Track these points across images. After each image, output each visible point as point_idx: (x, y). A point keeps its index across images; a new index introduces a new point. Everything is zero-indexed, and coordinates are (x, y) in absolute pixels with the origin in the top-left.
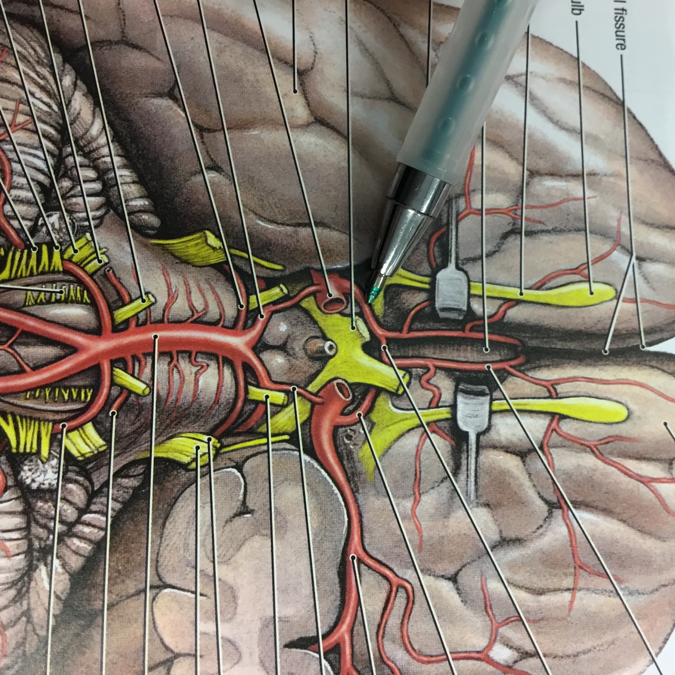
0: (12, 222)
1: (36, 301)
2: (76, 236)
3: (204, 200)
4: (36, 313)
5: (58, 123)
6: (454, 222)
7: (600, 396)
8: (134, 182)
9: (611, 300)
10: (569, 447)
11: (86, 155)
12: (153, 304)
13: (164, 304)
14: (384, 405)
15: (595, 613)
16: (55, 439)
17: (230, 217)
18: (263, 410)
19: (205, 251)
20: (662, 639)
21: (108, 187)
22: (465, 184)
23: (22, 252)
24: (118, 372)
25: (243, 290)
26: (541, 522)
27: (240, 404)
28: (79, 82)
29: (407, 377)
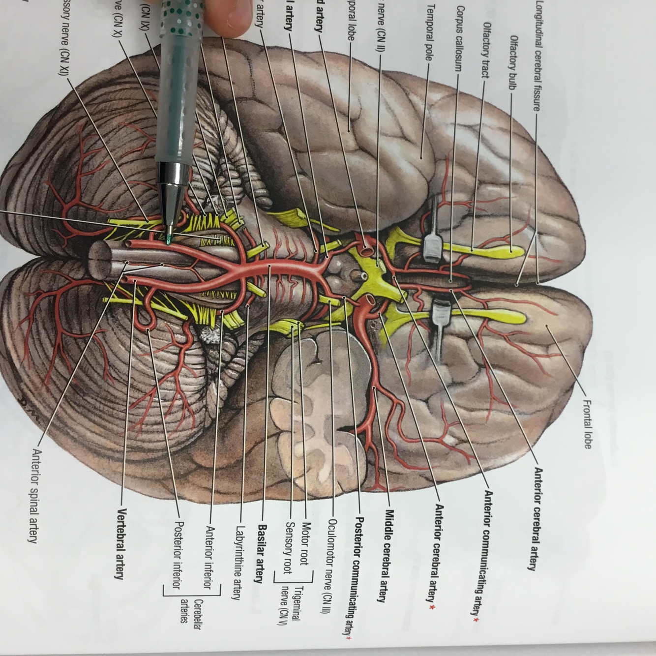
0: (193, 200)
1: (206, 244)
2: (227, 209)
3: (297, 191)
4: (206, 250)
5: (217, 145)
6: (435, 209)
7: (511, 308)
8: (258, 180)
9: (522, 256)
10: (492, 336)
11: (233, 164)
12: (268, 248)
13: (274, 248)
14: (393, 308)
15: (500, 423)
16: (218, 319)
17: (311, 201)
18: (327, 308)
19: (297, 220)
20: (536, 438)
21: (244, 182)
22: (442, 187)
23: (198, 217)
24: (250, 284)
25: (317, 242)
26: (474, 375)
27: (315, 305)
28: (229, 121)
29: (406, 294)
